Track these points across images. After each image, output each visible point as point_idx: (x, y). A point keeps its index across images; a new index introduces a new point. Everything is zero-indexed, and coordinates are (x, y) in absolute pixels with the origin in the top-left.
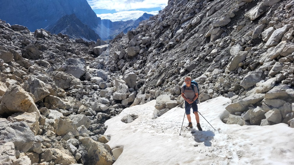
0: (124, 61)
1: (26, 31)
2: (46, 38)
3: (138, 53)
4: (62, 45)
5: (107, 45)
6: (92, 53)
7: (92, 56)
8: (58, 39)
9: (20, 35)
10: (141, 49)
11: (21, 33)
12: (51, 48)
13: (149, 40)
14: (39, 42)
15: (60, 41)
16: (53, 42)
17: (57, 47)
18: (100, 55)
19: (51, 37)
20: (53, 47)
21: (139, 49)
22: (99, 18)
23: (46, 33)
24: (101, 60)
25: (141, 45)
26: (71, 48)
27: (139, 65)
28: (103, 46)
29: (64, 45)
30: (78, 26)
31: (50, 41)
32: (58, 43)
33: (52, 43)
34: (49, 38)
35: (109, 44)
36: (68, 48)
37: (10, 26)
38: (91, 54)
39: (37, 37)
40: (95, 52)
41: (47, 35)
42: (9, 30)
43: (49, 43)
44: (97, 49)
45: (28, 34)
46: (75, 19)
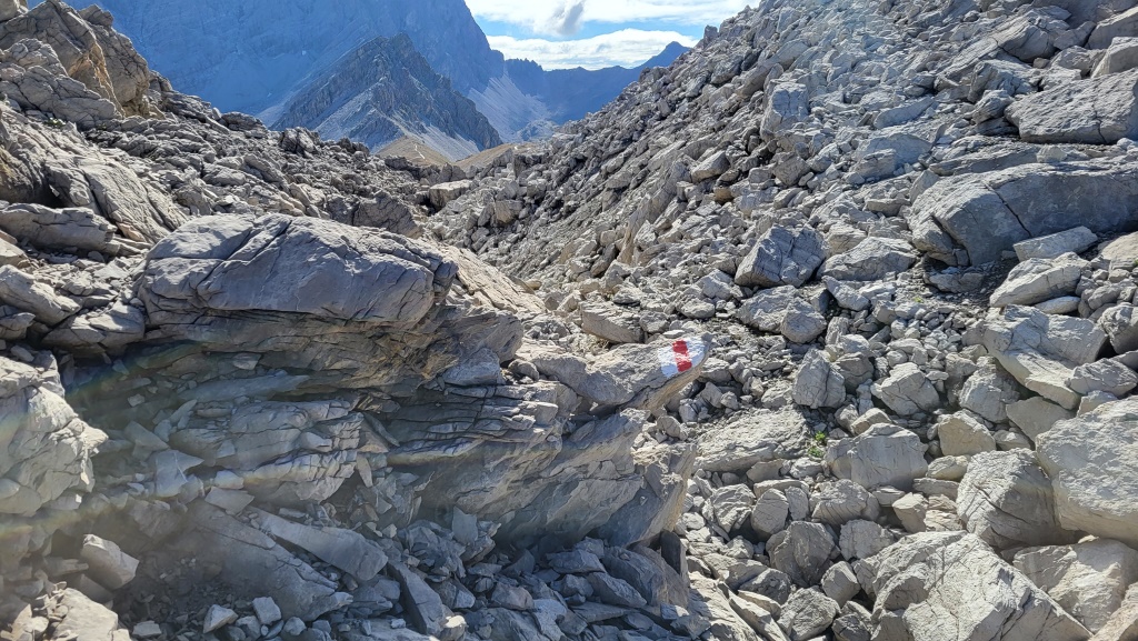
0: (487, 232)
1: (260, 131)
2: (307, 153)
3: (516, 217)
4: (347, 177)
5: (465, 184)
6: (426, 201)
7: (423, 210)
8: (337, 158)
9: (245, 144)
10: (524, 207)
11: (248, 137)
12: (320, 185)
13: (543, 189)
14: (291, 167)
15: (343, 162)
16: (326, 167)
17: (335, 183)
18: (441, 212)
19: (320, 150)
20: (323, 182)
21: (518, 207)
22: (499, 55)
23: (308, 139)
24: (438, 225)
25: (526, 198)
26: (368, 187)
27: (509, 245)
28: (456, 185)
29: (352, 177)
30: (415, 80)
31: (318, 162)
32: (338, 168)
33: (324, 167)
34: (314, 152)
35: (472, 178)
36: (361, 186)
37: (220, 115)
38: (422, 204)
39: (286, 150)
40: (434, 201)
41: (310, 144)
42: (219, 129)
43: (315, 169)
44: (438, 191)
45: (263, 141)
46: (406, 56)
